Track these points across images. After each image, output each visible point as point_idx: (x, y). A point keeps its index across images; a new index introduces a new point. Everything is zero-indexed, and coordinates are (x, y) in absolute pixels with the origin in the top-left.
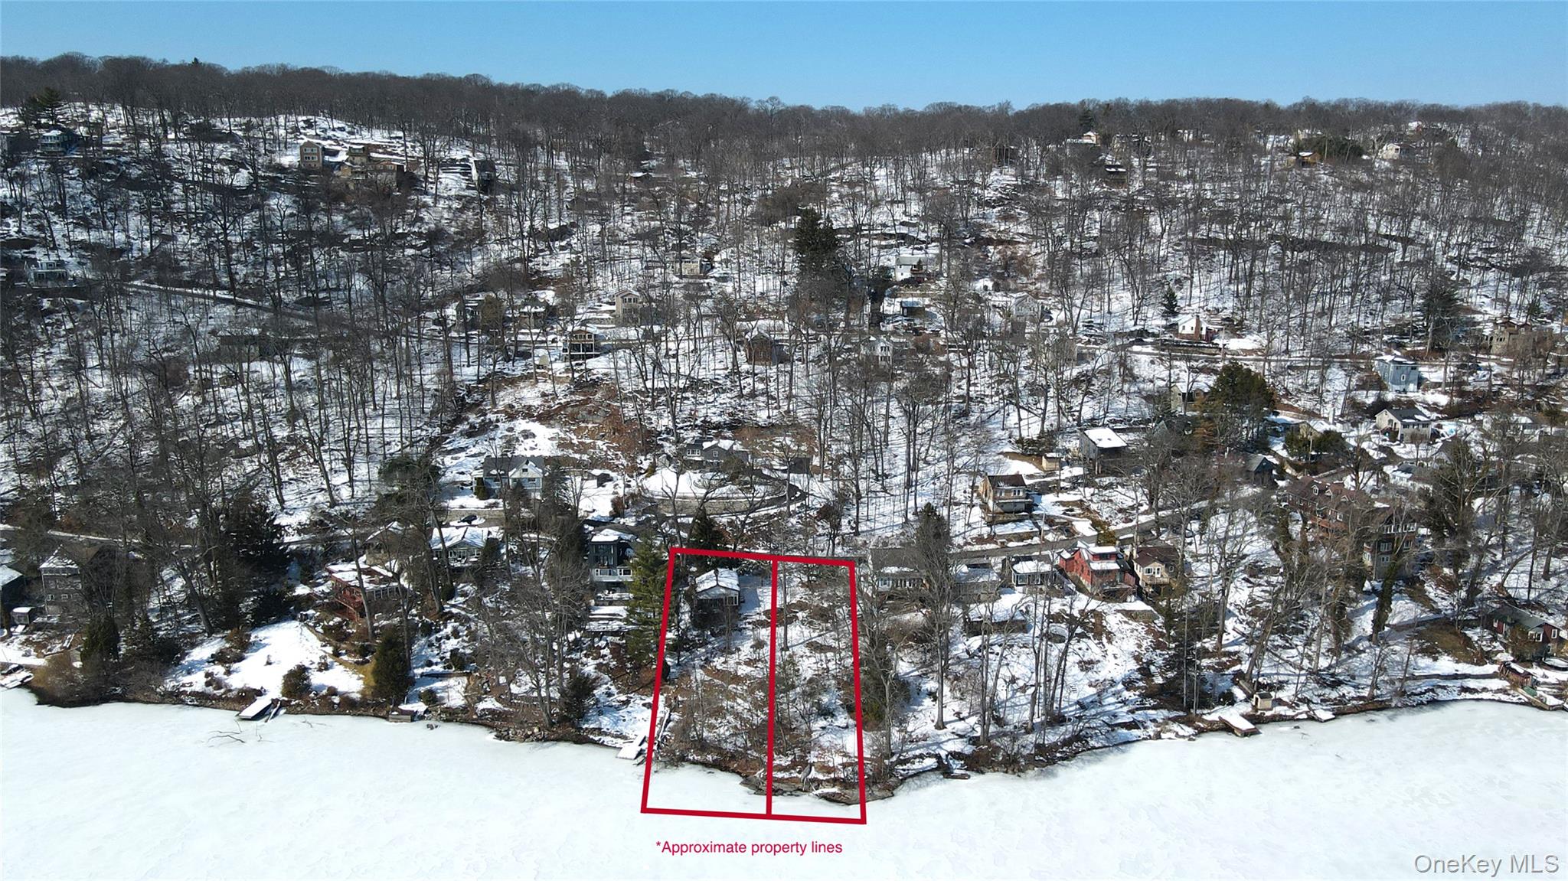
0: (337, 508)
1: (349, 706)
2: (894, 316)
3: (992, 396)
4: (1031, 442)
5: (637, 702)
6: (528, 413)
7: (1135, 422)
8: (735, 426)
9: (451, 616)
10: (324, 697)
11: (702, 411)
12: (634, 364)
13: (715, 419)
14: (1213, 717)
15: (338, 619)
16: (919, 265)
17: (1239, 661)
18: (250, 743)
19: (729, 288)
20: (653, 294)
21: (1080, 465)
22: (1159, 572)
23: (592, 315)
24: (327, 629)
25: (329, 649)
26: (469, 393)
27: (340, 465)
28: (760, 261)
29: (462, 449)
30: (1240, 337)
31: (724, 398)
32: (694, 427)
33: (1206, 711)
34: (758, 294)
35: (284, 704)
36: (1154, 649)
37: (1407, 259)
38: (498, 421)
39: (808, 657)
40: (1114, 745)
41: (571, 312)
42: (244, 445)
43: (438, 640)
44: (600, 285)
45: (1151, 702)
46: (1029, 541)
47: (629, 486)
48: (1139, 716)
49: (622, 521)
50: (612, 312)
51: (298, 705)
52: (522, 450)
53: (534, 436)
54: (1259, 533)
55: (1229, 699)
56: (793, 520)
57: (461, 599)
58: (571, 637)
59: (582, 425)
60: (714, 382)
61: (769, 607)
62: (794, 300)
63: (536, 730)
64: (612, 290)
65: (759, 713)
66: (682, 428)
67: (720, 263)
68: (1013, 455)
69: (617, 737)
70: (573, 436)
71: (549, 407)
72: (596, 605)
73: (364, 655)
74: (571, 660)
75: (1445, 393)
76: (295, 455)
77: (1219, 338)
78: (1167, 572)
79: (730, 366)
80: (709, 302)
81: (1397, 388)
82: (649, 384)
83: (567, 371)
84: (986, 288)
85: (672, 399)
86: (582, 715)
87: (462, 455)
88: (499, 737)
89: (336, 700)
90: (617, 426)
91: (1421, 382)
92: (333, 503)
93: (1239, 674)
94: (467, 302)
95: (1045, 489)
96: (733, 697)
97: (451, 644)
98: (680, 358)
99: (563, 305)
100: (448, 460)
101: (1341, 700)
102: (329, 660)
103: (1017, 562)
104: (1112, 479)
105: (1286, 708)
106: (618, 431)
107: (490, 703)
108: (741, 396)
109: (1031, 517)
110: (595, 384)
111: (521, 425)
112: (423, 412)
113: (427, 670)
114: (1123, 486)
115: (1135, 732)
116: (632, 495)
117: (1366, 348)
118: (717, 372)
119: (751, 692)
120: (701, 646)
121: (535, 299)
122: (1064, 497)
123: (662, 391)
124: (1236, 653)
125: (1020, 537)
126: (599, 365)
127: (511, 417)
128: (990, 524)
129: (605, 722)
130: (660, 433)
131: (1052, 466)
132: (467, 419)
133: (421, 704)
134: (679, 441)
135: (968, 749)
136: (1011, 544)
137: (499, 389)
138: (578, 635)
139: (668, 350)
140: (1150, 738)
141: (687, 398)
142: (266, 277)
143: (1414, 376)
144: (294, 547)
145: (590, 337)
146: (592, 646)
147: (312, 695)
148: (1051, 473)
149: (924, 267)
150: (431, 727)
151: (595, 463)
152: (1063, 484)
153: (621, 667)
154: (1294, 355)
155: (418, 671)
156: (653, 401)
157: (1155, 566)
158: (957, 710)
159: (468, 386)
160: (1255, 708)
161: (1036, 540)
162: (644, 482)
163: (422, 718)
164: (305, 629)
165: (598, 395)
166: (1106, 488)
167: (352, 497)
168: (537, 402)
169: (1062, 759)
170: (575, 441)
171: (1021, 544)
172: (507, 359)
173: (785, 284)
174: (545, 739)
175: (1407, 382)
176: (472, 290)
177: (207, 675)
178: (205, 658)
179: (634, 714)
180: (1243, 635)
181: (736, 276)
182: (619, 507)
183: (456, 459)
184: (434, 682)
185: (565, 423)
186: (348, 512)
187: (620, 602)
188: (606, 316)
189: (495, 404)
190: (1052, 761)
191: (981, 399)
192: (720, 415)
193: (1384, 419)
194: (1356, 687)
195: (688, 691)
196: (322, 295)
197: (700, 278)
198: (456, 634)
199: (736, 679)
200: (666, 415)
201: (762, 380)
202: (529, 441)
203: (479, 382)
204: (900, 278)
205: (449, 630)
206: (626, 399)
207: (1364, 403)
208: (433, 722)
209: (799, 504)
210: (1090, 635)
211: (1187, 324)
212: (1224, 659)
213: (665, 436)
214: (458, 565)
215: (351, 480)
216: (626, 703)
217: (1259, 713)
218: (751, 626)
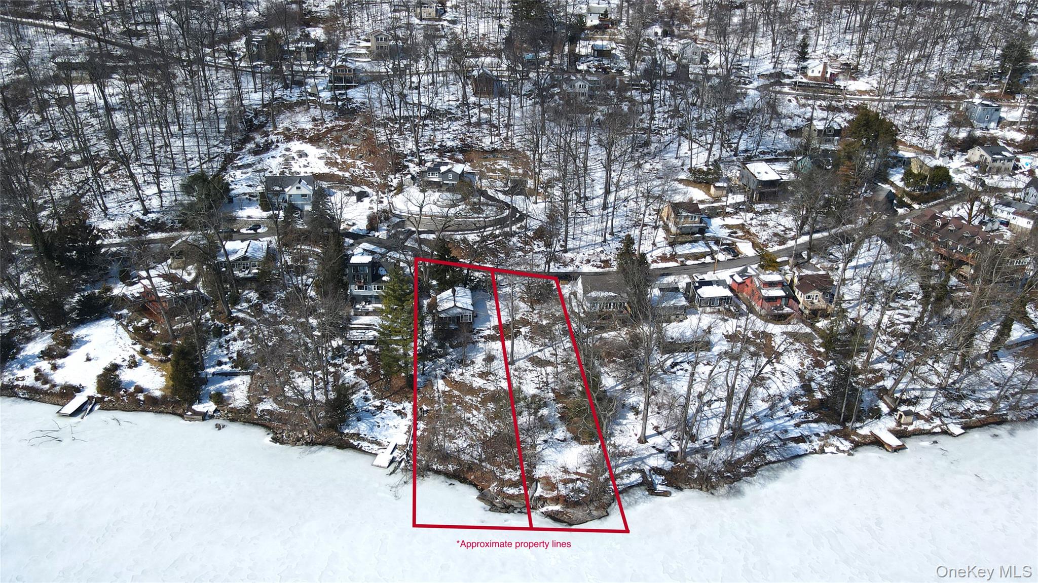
0: (149, 215)
1: (153, 404)
2: (587, 56)
3: (666, 129)
4: (700, 171)
5: (390, 408)
6: (301, 136)
7: (779, 154)
8: (466, 151)
9: (238, 320)
10: (132, 394)
11: (439, 136)
12: (384, 96)
13: (449, 144)
14: (865, 431)
15: (145, 321)
16: (606, 14)
17: (882, 377)
18: (67, 440)
19: (458, 29)
20: (400, 33)
21: (741, 193)
22: (817, 299)
23: (353, 50)
24: (137, 329)
25: (138, 347)
26: (256, 116)
27: (150, 179)
28: (482, 7)
29: (249, 166)
30: (855, 79)
31: (456, 126)
32: (433, 150)
33: (858, 425)
34: (480, 36)
35: (98, 401)
36: (814, 367)
37: (982, 15)
38: (278, 141)
39: (531, 371)
40: (786, 460)
41: (336, 48)
42: (75, 158)
43: (227, 342)
44: (358, 25)
45: (812, 416)
46: (703, 260)
47: (382, 202)
48: (804, 430)
49: (377, 234)
50: (368, 48)
51: (110, 401)
52: (297, 167)
53: (306, 155)
54: (893, 260)
55: (876, 414)
56: (515, 239)
57: (245, 305)
58: (334, 344)
59: (345, 146)
60: (448, 112)
61: (497, 323)
62: (508, 41)
63: (306, 433)
64: (368, 29)
65: (491, 425)
66: (423, 151)
67: (451, 8)
68: (686, 182)
69: (372, 442)
70: (338, 157)
71: (319, 130)
72: (356, 315)
73: (166, 354)
74: (335, 365)
75: (1019, 130)
76: (115, 168)
77: (839, 80)
78: (823, 298)
79: (460, 98)
80: (444, 43)
81: (982, 125)
82: (397, 113)
83: (332, 99)
84: (656, 34)
85: (416, 126)
86: (344, 421)
87: (250, 170)
88: (275, 440)
89: (141, 397)
90: (372, 149)
91: (1000, 120)
92: (146, 212)
93: (883, 390)
94: (254, 37)
95: (715, 213)
96: (468, 408)
97: (237, 346)
98: (422, 89)
99: (330, 41)
100: (238, 173)
101: (966, 414)
102: (138, 357)
103: (700, 287)
104: (766, 206)
105: (923, 421)
106: (374, 153)
107: (267, 405)
108: (469, 124)
109: (704, 238)
110: (354, 112)
111: (296, 146)
112: (219, 132)
113: (217, 369)
114: (775, 212)
115: (803, 446)
116: (384, 211)
117: (953, 90)
118: (451, 103)
119: (484, 402)
120: (441, 357)
121: (307, 36)
122: (729, 221)
123: (407, 118)
124: (880, 370)
125: (696, 256)
126: (357, 95)
127: (289, 139)
128: (672, 244)
129: (362, 428)
130: (406, 155)
131: (719, 193)
132: (253, 139)
133: (212, 403)
134: (421, 163)
135: (668, 465)
136: (689, 263)
137: (280, 112)
138: (341, 343)
139: (411, 82)
140: (815, 452)
141: (427, 125)
142: (96, 10)
143: (995, 117)
144: (114, 249)
145: (350, 71)
146: (352, 353)
147: (122, 392)
148: (718, 199)
149: (609, 16)
150: (219, 427)
151: (354, 181)
152: (728, 210)
153: (376, 373)
154: (898, 95)
155: (211, 370)
156: (400, 127)
157: (815, 293)
158: (656, 424)
159: (255, 110)
160: (899, 424)
161: (708, 259)
162: (394, 199)
163: (212, 417)
164: (120, 327)
165: (357, 122)
166: (761, 213)
167: (162, 206)
168: (309, 126)
169: (746, 474)
170: (339, 161)
171: (696, 262)
172: (286, 87)
173: (501, 27)
174: (312, 443)
175: (990, 121)
176: (258, 26)
177: (37, 370)
178: (37, 353)
179: (387, 421)
180: (885, 353)
181: (464, 19)
182: (374, 222)
183: (245, 173)
184: (223, 381)
185: (332, 145)
186: (158, 219)
187: (375, 312)
188: (363, 51)
189: (275, 127)
190: (738, 478)
191: (657, 132)
192: (453, 140)
193: (976, 154)
194: (977, 401)
195: (431, 401)
196: (139, 28)
197: (436, 20)
198: (241, 335)
199: (471, 390)
200: (410, 139)
201: (486, 111)
202: (303, 159)
203: (264, 106)
204: (589, 23)
205: (235, 333)
206: (379, 125)
207: (957, 139)
208: (221, 422)
209: (518, 225)
210: (762, 353)
211: (815, 68)
212: (870, 376)
213: (409, 158)
214: (241, 275)
215: (160, 192)
216: (380, 408)
217: (903, 427)
218: (483, 340)
